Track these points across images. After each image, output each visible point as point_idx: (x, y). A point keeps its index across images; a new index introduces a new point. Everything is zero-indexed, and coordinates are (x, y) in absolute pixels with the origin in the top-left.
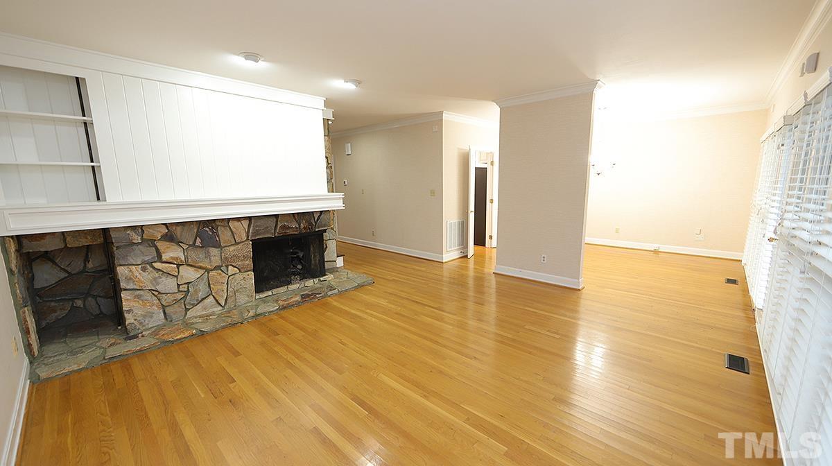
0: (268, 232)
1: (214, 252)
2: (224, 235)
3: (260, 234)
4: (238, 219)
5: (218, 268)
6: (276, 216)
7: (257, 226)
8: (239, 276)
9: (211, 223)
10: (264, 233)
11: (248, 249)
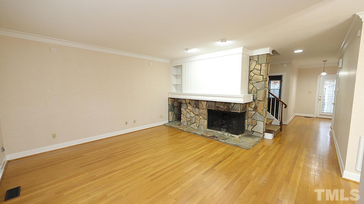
0: (212, 107)
1: (197, 109)
2: (200, 105)
3: (209, 108)
4: (204, 101)
5: (198, 115)
6: (216, 102)
7: (209, 104)
8: (202, 120)
9: (197, 101)
10: (211, 107)
11: (206, 112)
